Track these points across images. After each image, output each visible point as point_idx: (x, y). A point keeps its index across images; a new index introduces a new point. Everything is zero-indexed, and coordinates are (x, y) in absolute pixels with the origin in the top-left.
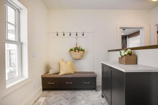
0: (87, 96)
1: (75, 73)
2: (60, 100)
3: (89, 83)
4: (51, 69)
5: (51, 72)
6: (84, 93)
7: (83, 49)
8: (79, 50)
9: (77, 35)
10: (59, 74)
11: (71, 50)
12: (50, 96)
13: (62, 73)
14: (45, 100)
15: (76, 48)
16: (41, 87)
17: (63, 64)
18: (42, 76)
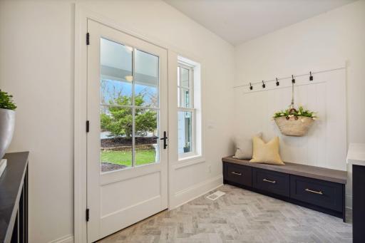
0: (308, 221)
1: (287, 164)
2: (247, 204)
3: (320, 193)
4: (238, 150)
5: (238, 155)
6: (305, 213)
7: (309, 112)
8: (296, 116)
9: (293, 81)
10: (251, 161)
11: (278, 116)
12: (232, 194)
13: (256, 159)
14: (224, 196)
15: (291, 110)
16: (221, 176)
17: (259, 142)
18: (223, 159)
